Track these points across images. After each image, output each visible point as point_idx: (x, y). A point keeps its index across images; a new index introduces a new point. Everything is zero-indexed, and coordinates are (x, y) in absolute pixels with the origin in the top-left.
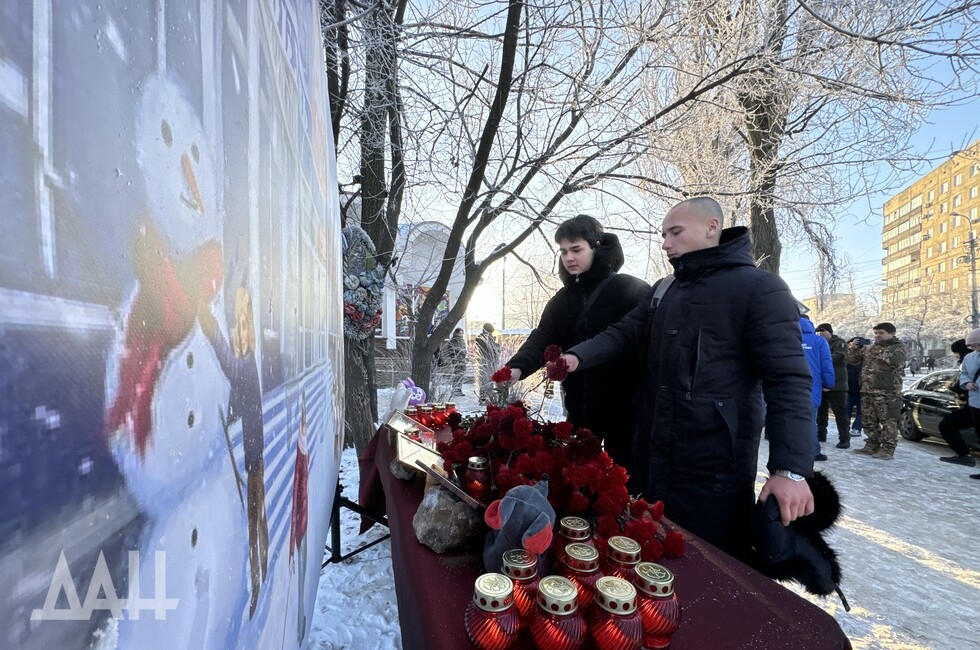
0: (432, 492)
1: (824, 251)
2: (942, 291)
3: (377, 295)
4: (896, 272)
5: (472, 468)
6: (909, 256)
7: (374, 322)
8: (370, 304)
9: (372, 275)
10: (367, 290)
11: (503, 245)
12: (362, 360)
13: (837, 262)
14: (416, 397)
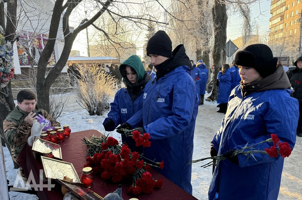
0: (68, 196)
1: (246, 17)
2: (290, 35)
3: (9, 60)
4: (275, 25)
5: (85, 174)
6: (280, 18)
7: (10, 77)
8: (5, 67)
9: (4, 48)
10: (2, 58)
11: (86, 20)
12: (5, 100)
13: (251, 23)
14: (45, 125)
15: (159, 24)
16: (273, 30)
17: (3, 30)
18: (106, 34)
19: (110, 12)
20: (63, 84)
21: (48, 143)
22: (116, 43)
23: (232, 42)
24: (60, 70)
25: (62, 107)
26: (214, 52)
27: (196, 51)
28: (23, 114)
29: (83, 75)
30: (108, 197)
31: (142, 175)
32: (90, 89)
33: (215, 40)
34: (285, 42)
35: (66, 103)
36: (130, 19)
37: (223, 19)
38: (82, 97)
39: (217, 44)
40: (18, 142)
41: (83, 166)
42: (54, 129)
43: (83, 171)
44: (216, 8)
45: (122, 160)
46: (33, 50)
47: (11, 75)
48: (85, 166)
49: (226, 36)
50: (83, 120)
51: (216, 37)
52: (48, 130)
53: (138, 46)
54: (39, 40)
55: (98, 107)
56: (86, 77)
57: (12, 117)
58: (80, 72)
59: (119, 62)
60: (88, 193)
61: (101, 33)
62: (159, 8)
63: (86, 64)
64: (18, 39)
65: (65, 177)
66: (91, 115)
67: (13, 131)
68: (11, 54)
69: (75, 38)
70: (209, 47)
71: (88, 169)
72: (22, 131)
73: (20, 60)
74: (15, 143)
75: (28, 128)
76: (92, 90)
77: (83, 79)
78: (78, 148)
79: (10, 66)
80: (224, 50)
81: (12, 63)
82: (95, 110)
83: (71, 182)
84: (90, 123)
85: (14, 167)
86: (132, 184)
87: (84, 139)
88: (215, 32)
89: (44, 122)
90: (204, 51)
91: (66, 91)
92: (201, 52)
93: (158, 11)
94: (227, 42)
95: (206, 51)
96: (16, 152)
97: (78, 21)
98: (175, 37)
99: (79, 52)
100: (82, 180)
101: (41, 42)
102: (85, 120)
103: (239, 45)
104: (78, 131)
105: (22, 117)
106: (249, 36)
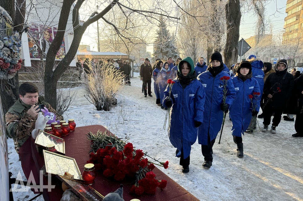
0: (67, 193)
1: (260, 15)
3: (17, 51)
4: (290, 25)
5: (86, 171)
6: (295, 17)
7: (17, 69)
8: (13, 58)
9: (12, 39)
10: (10, 49)
11: (96, 13)
12: (12, 91)
13: (265, 22)
14: (50, 119)
15: (170, 18)
16: (288, 30)
17: (11, 20)
18: (116, 29)
19: (121, 6)
20: (71, 77)
21: (52, 137)
22: (125, 38)
23: (244, 41)
24: (68, 63)
25: (70, 101)
26: (226, 50)
27: (207, 48)
28: (26, 107)
29: (92, 69)
30: (108, 197)
31: (145, 175)
32: (99, 84)
33: (227, 38)
34: (300, 42)
35: (74, 97)
36: (141, 12)
37: (237, 16)
38: (90, 92)
39: (229, 42)
40: (21, 136)
41: (86, 162)
42: (58, 122)
43: (85, 168)
44: (230, 5)
45: (125, 157)
46: (43, 43)
47: (19, 66)
48: (88, 162)
49: (239, 34)
50: (90, 114)
51: (228, 35)
52: (53, 123)
53: (148, 41)
54: (50, 34)
55: (105, 102)
56: (94, 72)
57: (14, 110)
58: (89, 66)
59: (128, 58)
60: (89, 190)
61: (111, 27)
62: (171, 3)
63: (95, 58)
64: (26, 30)
65: (66, 173)
66: (98, 110)
67: (16, 124)
68: (19, 45)
69: (84, 31)
70: (220, 45)
71: (90, 166)
72: (25, 124)
73: (30, 53)
74: (18, 136)
75: (30, 121)
76: (100, 85)
77: (92, 73)
78: (82, 143)
79: (18, 57)
80: (236, 48)
81: (19, 54)
82: (102, 105)
83: (72, 178)
84: (97, 118)
85: (19, 159)
86: (135, 184)
87: (89, 134)
88: (227, 29)
89: (50, 115)
90: (215, 49)
91: (74, 85)
92: (212, 50)
93: (170, 6)
94: (239, 41)
95: (217, 50)
96: (19, 145)
97: (88, 14)
98: (186, 34)
99: (89, 46)
100: (83, 177)
101: (52, 35)
102: (92, 115)
103: (252, 44)
104: (84, 125)
105: (25, 109)
106: (262, 35)
